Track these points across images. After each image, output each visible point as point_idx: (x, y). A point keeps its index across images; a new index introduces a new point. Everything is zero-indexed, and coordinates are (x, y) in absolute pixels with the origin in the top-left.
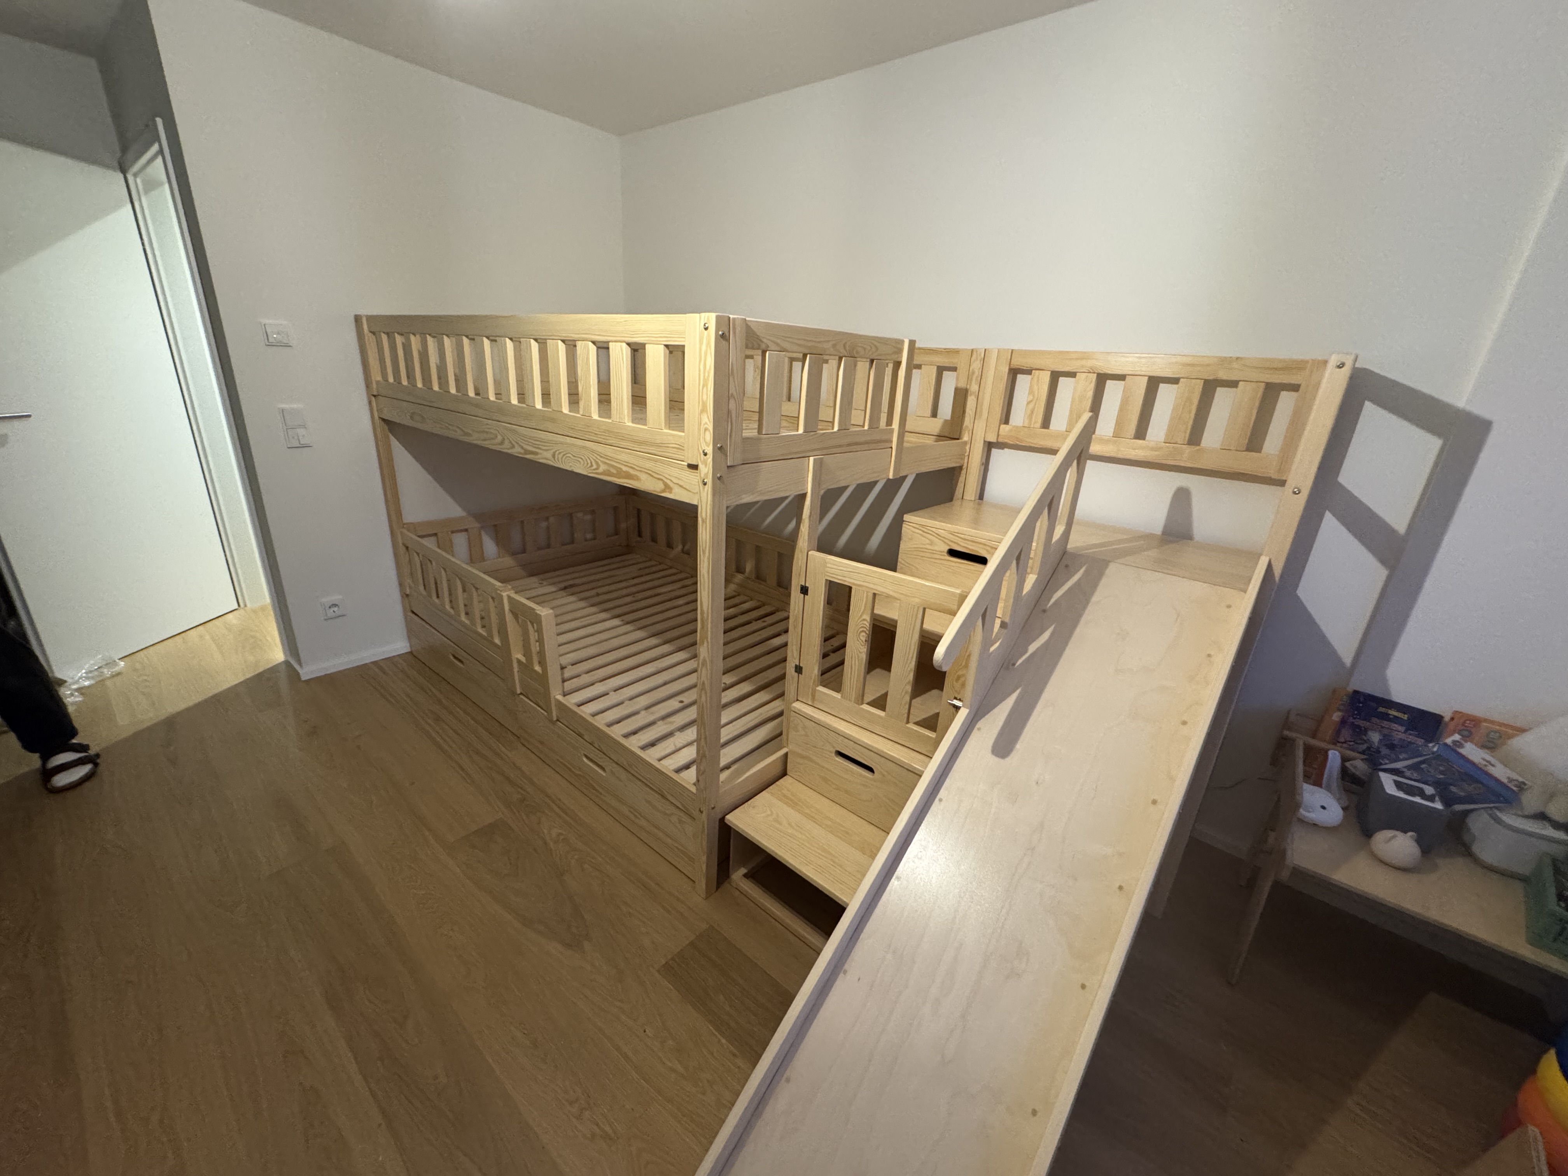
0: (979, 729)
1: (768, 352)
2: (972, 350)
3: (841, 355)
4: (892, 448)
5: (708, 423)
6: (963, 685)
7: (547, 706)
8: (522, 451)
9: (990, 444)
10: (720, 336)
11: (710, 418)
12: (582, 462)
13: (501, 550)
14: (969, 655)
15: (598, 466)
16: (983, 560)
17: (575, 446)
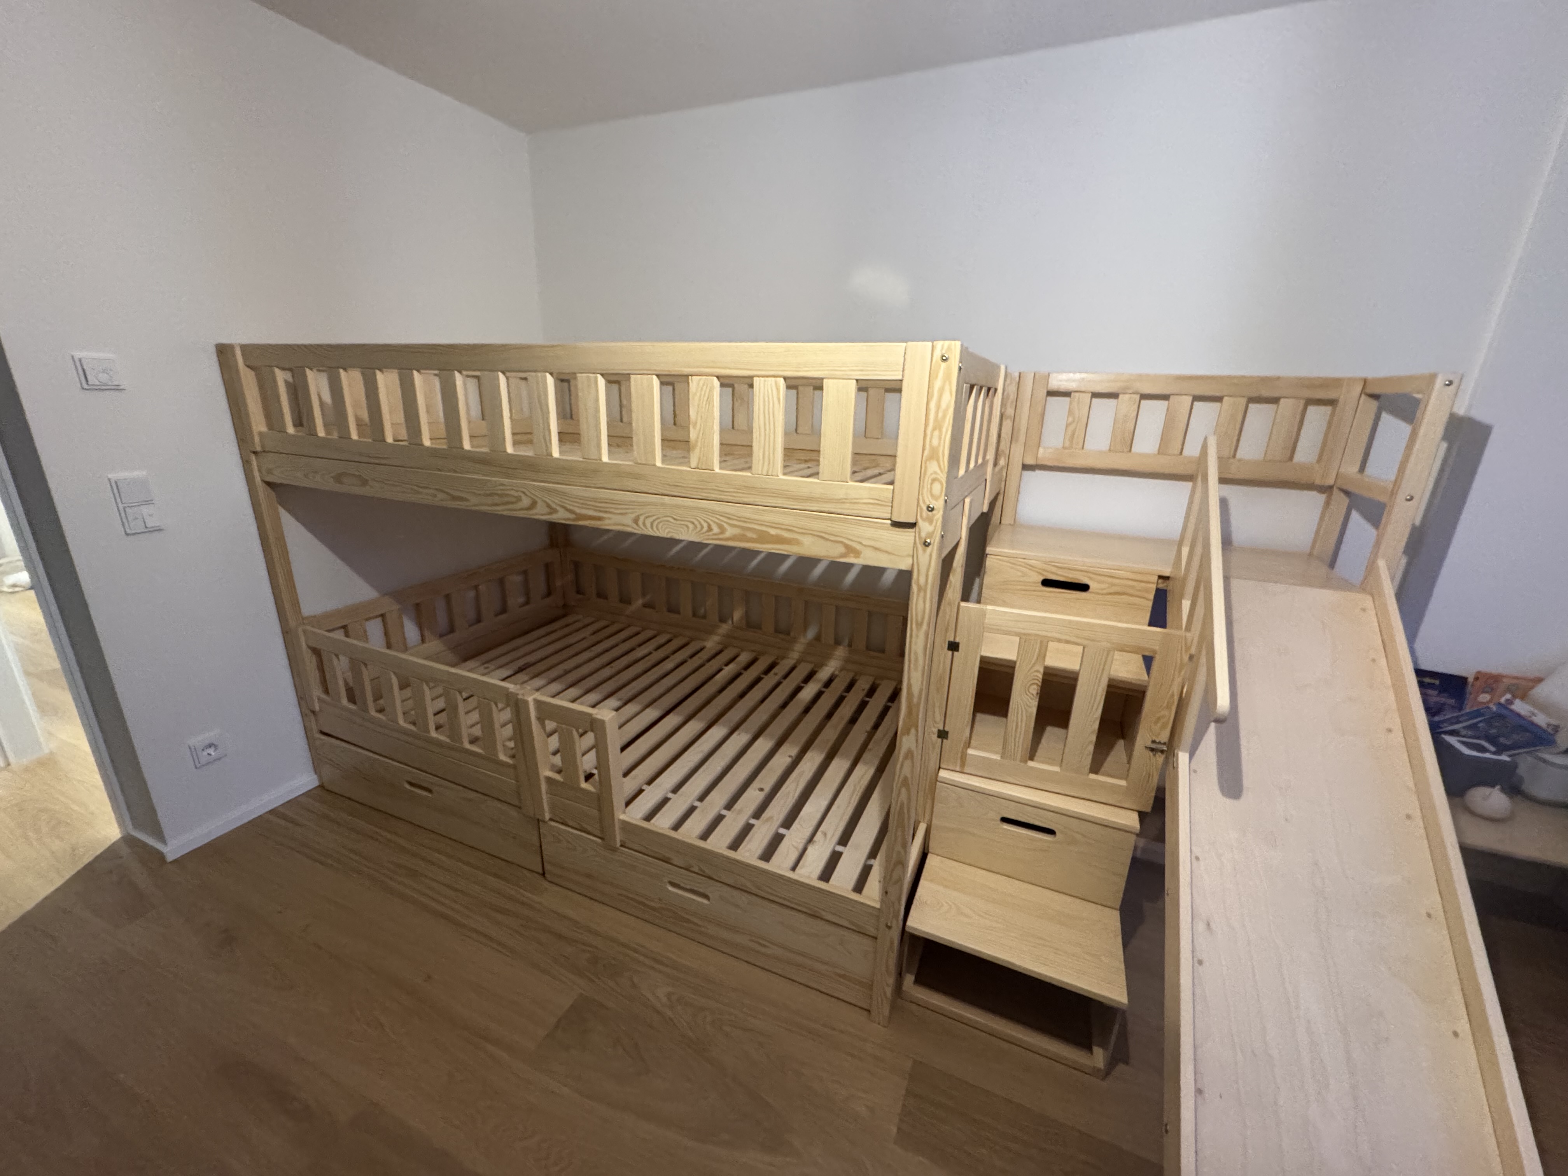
4: (986, 480)
5: (939, 472)
6: (1164, 727)
7: (602, 831)
8: (572, 516)
9: (1026, 467)
10: (960, 369)
11: (942, 467)
12: (691, 526)
13: (427, 633)
14: (1173, 695)
15: (723, 530)
16: (1084, 588)
17: (678, 507)
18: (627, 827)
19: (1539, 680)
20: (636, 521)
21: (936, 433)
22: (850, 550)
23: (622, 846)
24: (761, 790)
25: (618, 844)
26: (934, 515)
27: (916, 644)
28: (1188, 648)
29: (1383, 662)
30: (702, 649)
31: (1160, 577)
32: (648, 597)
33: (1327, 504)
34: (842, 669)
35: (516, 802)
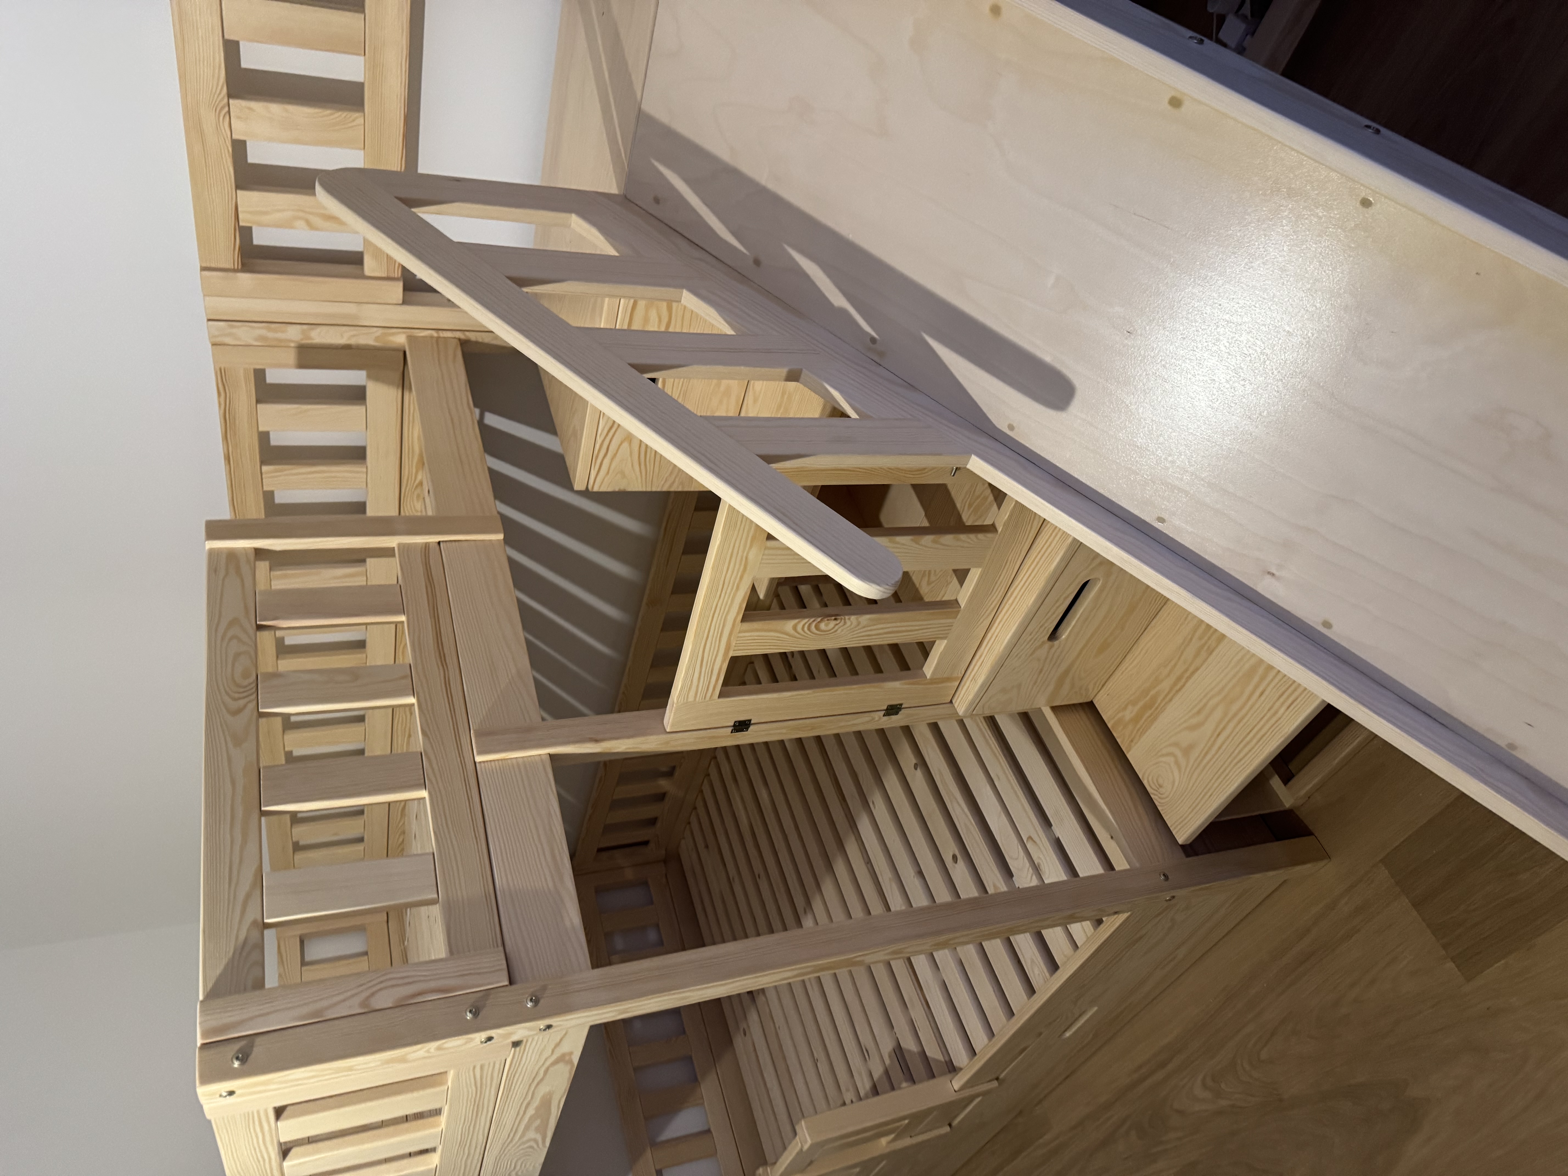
0: (1011, 427)
1: (266, 921)
2: (213, 345)
3: (255, 713)
4: (439, 543)
5: (425, 1049)
10: (243, 1062)
26: (501, 1034)
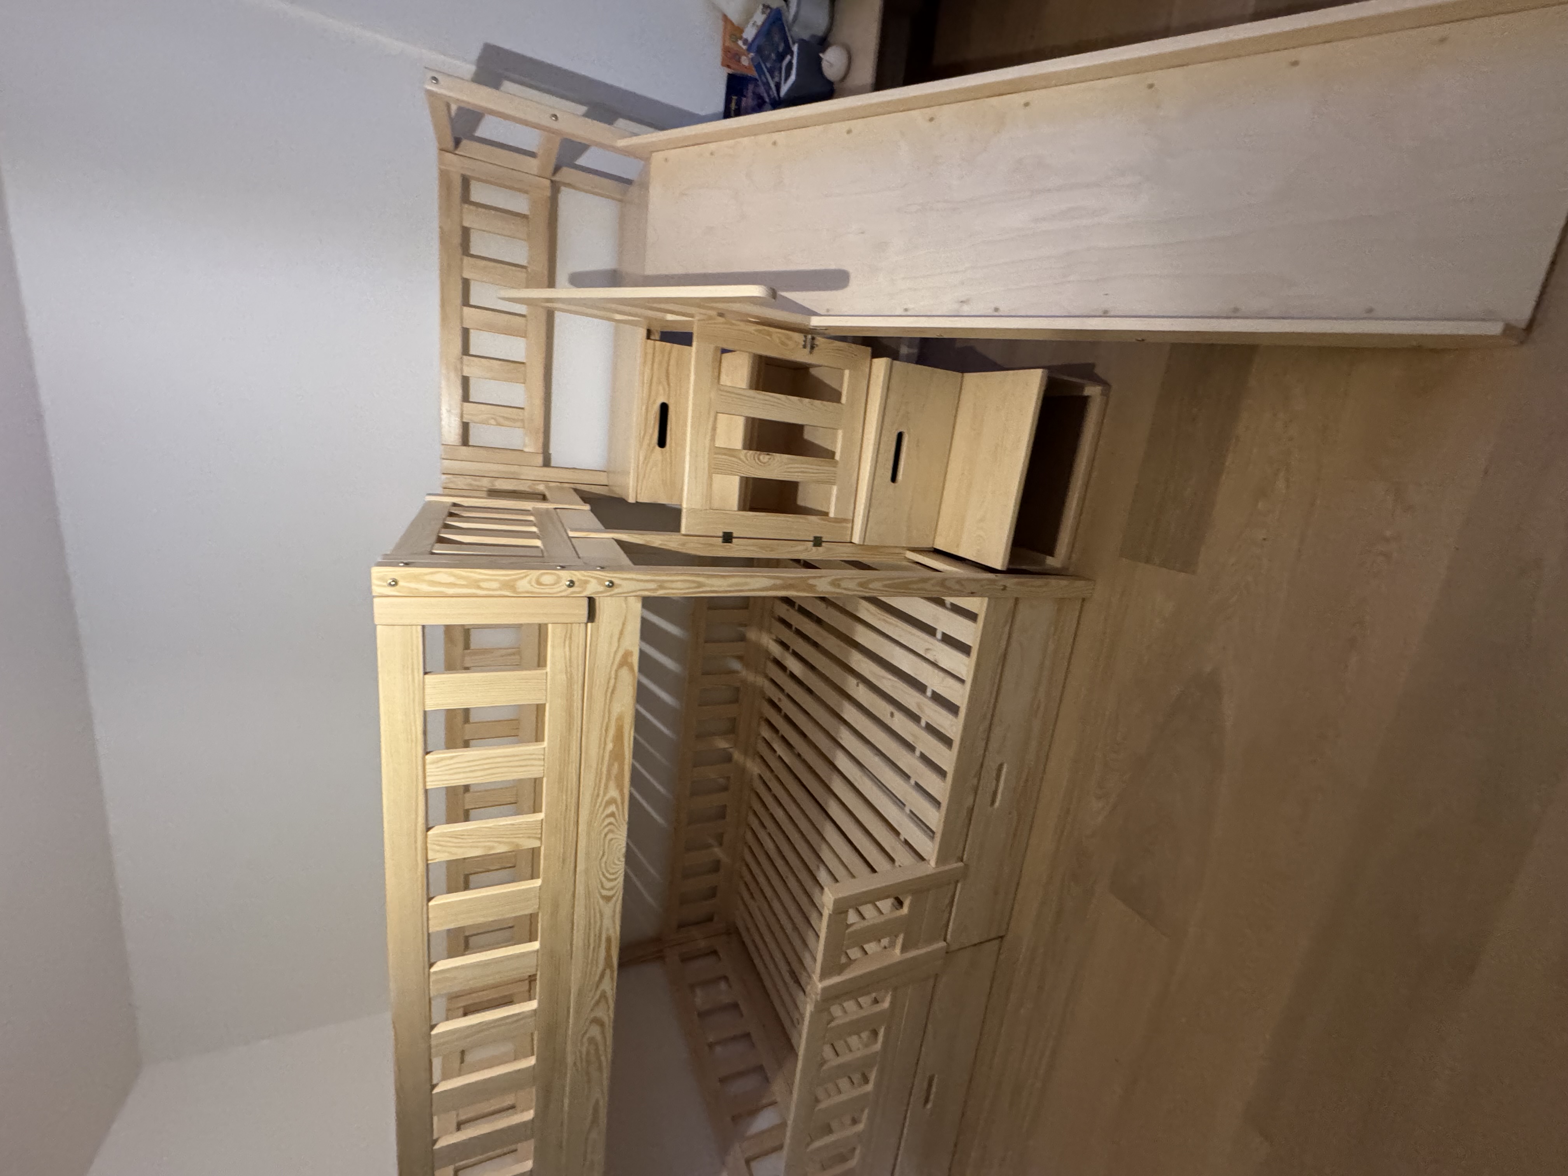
5: (528, 578)
6: (790, 338)
7: (949, 884)
8: (608, 972)
9: (547, 463)
10: (407, 564)
11: (522, 575)
12: (610, 836)
13: (765, 1101)
14: (759, 331)
15: (612, 801)
16: (664, 408)
17: (588, 854)
18: (942, 858)
19: (726, 18)
20: (608, 899)
21: (484, 585)
22: (625, 662)
23: (962, 861)
24: (892, 715)
25: (961, 864)
26: (579, 580)
27: (720, 586)
28: (710, 318)
29: (712, 146)
30: (761, 777)
31: (648, 337)
32: (711, 841)
33: (568, 185)
34: (769, 631)
35: (931, 982)
